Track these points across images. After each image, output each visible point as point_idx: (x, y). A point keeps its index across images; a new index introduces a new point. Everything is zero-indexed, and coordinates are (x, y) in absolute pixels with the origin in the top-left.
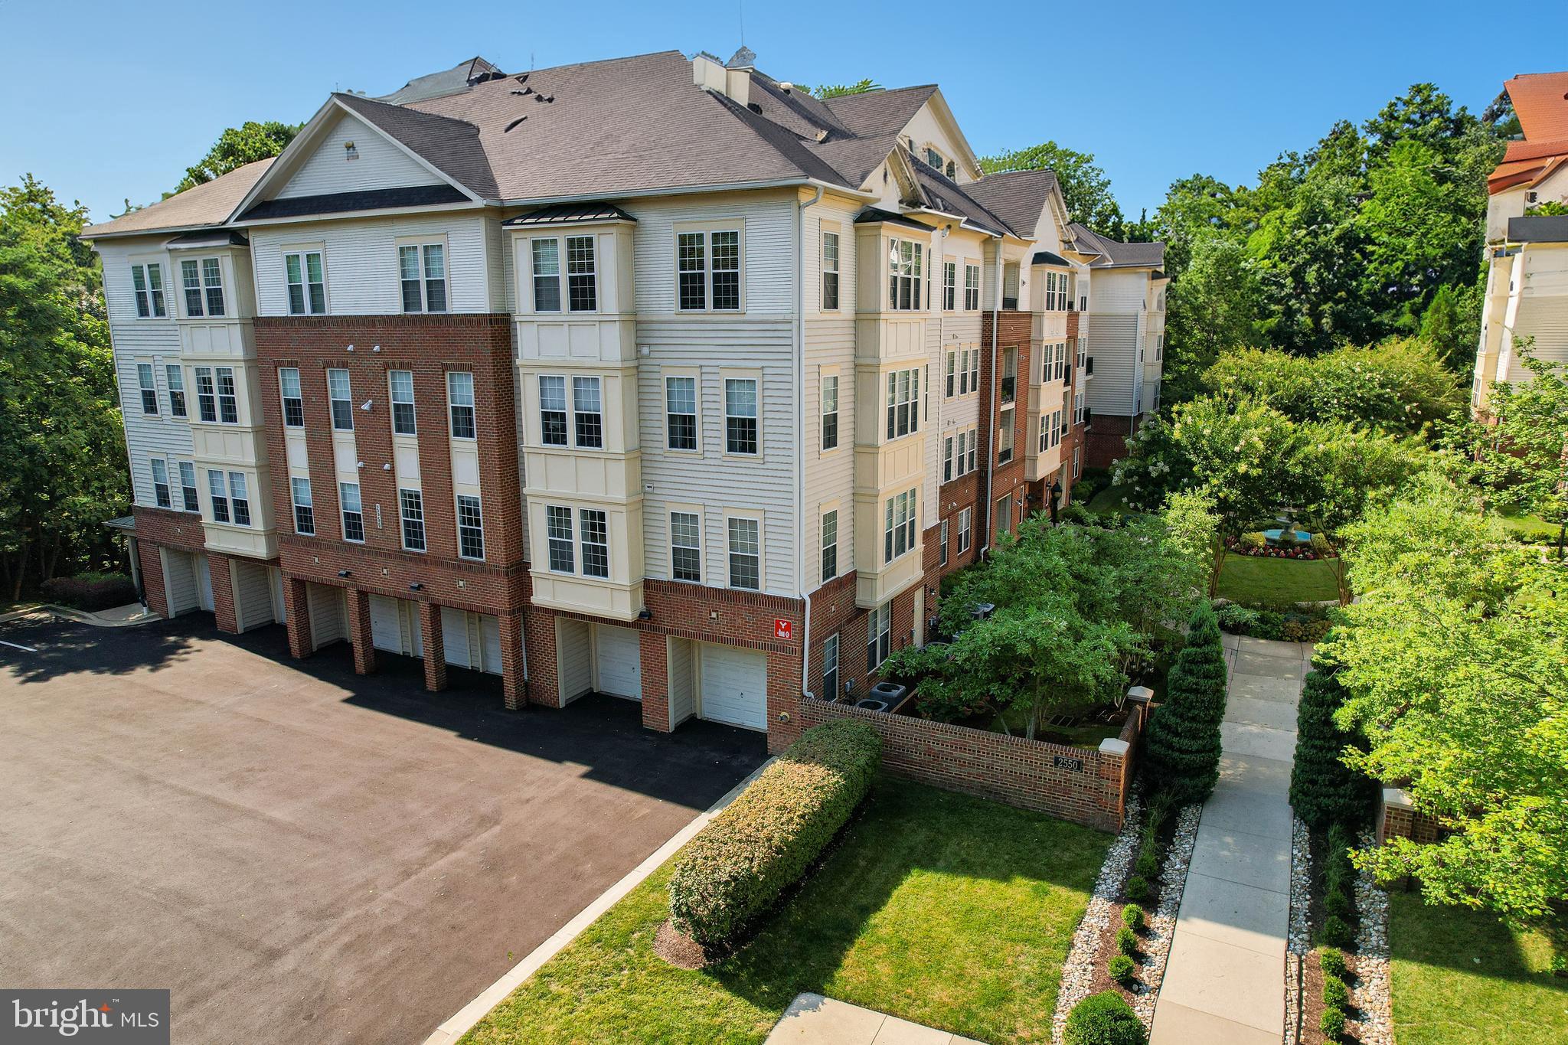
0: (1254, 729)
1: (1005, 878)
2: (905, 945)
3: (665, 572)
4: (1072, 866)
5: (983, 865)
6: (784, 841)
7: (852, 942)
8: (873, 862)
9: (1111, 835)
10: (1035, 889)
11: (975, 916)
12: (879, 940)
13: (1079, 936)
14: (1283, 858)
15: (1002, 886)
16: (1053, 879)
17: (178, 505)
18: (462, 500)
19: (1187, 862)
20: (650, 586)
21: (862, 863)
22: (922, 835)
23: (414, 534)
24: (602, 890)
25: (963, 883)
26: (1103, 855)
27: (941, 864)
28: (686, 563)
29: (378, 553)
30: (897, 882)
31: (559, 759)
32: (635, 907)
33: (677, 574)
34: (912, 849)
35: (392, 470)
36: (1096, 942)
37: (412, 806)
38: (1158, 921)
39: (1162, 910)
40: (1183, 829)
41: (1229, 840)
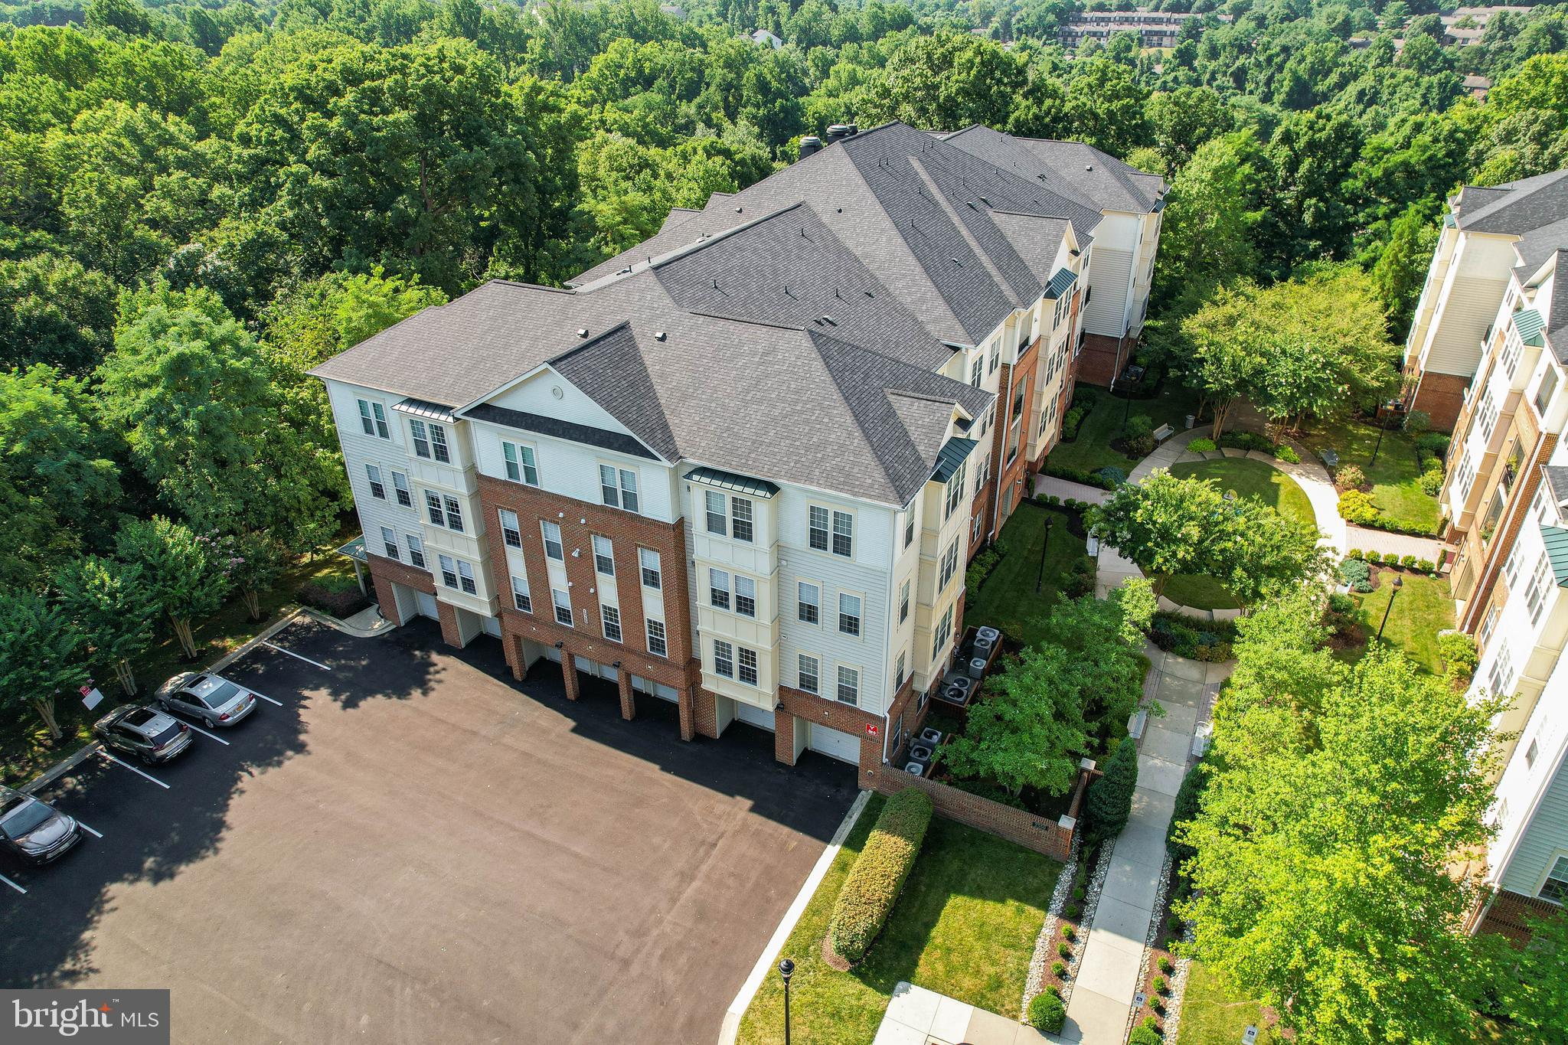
0: (1158, 762)
1: (1002, 900)
2: (949, 950)
3: (795, 684)
4: (1038, 890)
5: (990, 889)
6: (887, 899)
7: (922, 950)
8: (929, 886)
9: (1060, 865)
10: (1017, 908)
11: (985, 929)
12: (937, 947)
13: (1039, 942)
14: (1154, 882)
15: (999, 905)
16: (1027, 901)
17: (406, 559)
18: (650, 621)
19: (1101, 886)
20: (783, 690)
21: (923, 889)
22: (956, 865)
23: (613, 631)
24: (784, 911)
25: (978, 903)
26: (1055, 880)
27: (966, 889)
28: (809, 682)
29: (585, 636)
30: (943, 905)
31: (731, 793)
32: (807, 928)
33: (801, 685)
34: (950, 877)
35: (596, 592)
36: (1047, 947)
37: (656, 840)
38: (1080, 931)
39: (1084, 923)
40: (1104, 856)
41: (1128, 868)
